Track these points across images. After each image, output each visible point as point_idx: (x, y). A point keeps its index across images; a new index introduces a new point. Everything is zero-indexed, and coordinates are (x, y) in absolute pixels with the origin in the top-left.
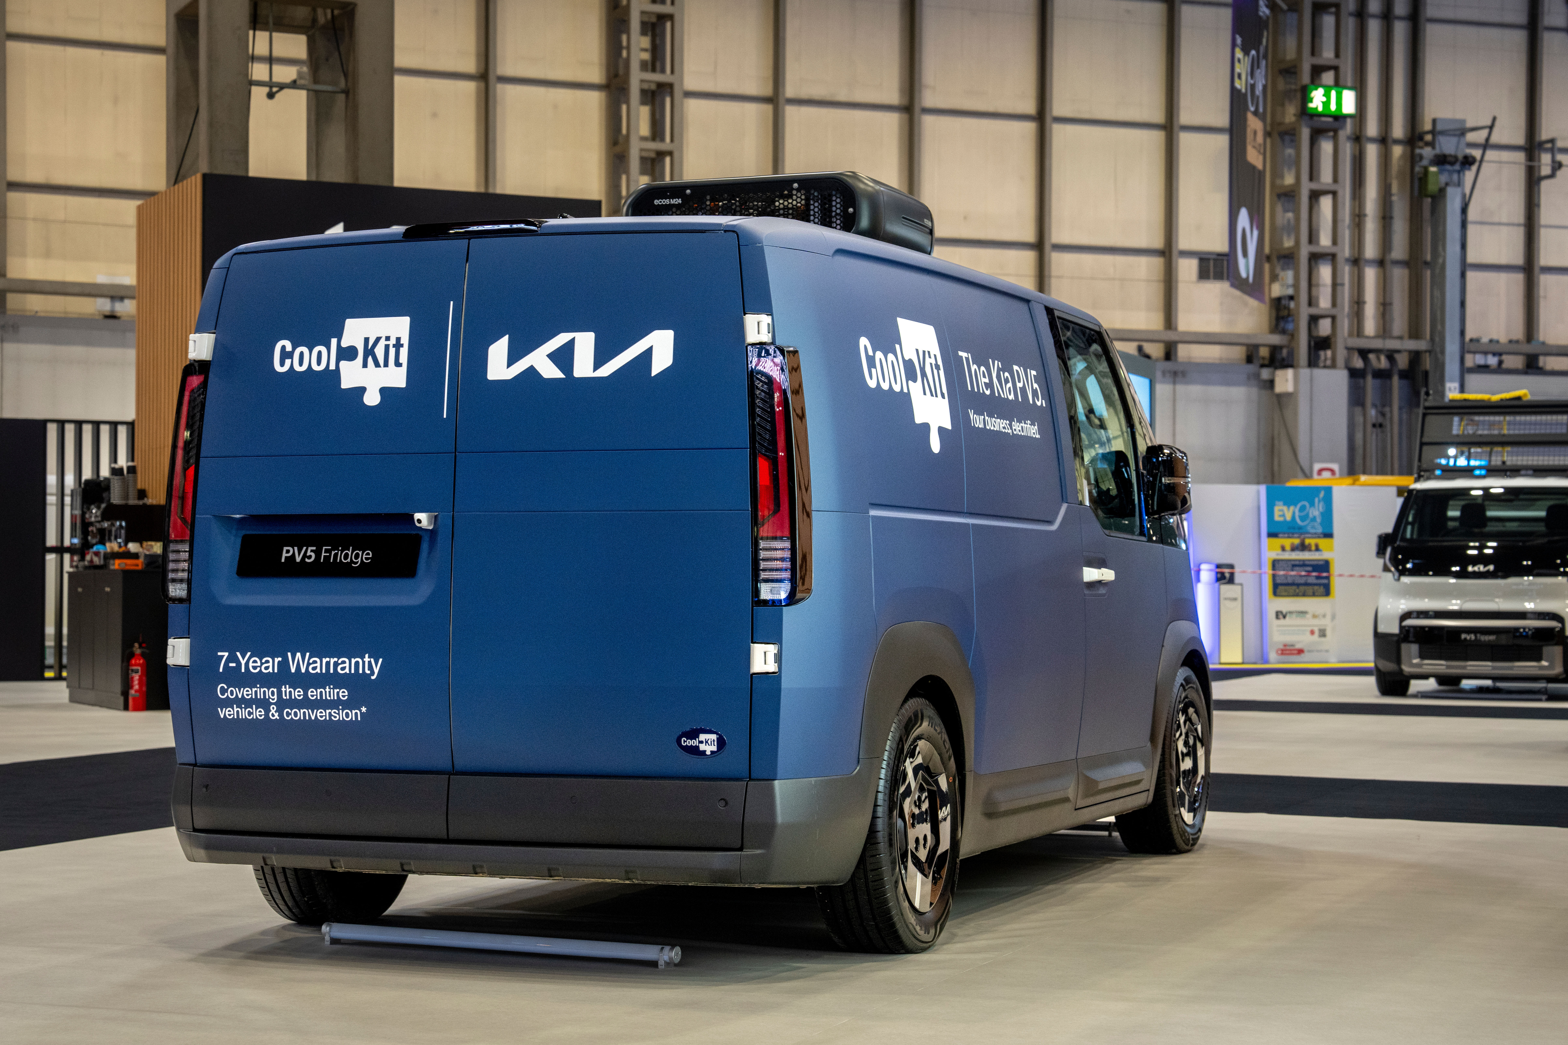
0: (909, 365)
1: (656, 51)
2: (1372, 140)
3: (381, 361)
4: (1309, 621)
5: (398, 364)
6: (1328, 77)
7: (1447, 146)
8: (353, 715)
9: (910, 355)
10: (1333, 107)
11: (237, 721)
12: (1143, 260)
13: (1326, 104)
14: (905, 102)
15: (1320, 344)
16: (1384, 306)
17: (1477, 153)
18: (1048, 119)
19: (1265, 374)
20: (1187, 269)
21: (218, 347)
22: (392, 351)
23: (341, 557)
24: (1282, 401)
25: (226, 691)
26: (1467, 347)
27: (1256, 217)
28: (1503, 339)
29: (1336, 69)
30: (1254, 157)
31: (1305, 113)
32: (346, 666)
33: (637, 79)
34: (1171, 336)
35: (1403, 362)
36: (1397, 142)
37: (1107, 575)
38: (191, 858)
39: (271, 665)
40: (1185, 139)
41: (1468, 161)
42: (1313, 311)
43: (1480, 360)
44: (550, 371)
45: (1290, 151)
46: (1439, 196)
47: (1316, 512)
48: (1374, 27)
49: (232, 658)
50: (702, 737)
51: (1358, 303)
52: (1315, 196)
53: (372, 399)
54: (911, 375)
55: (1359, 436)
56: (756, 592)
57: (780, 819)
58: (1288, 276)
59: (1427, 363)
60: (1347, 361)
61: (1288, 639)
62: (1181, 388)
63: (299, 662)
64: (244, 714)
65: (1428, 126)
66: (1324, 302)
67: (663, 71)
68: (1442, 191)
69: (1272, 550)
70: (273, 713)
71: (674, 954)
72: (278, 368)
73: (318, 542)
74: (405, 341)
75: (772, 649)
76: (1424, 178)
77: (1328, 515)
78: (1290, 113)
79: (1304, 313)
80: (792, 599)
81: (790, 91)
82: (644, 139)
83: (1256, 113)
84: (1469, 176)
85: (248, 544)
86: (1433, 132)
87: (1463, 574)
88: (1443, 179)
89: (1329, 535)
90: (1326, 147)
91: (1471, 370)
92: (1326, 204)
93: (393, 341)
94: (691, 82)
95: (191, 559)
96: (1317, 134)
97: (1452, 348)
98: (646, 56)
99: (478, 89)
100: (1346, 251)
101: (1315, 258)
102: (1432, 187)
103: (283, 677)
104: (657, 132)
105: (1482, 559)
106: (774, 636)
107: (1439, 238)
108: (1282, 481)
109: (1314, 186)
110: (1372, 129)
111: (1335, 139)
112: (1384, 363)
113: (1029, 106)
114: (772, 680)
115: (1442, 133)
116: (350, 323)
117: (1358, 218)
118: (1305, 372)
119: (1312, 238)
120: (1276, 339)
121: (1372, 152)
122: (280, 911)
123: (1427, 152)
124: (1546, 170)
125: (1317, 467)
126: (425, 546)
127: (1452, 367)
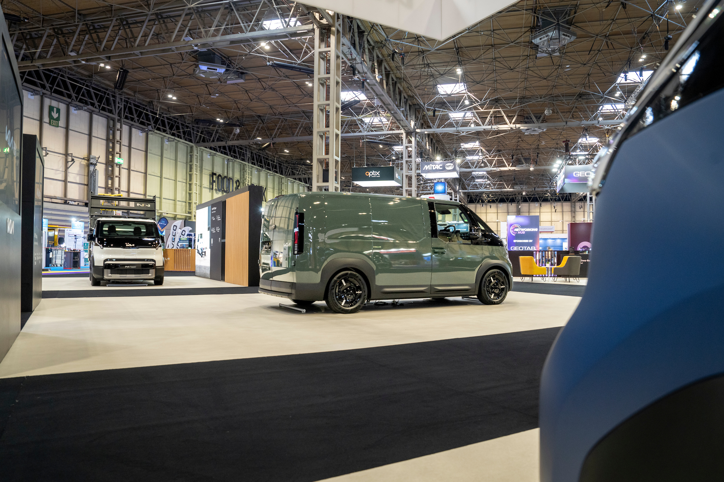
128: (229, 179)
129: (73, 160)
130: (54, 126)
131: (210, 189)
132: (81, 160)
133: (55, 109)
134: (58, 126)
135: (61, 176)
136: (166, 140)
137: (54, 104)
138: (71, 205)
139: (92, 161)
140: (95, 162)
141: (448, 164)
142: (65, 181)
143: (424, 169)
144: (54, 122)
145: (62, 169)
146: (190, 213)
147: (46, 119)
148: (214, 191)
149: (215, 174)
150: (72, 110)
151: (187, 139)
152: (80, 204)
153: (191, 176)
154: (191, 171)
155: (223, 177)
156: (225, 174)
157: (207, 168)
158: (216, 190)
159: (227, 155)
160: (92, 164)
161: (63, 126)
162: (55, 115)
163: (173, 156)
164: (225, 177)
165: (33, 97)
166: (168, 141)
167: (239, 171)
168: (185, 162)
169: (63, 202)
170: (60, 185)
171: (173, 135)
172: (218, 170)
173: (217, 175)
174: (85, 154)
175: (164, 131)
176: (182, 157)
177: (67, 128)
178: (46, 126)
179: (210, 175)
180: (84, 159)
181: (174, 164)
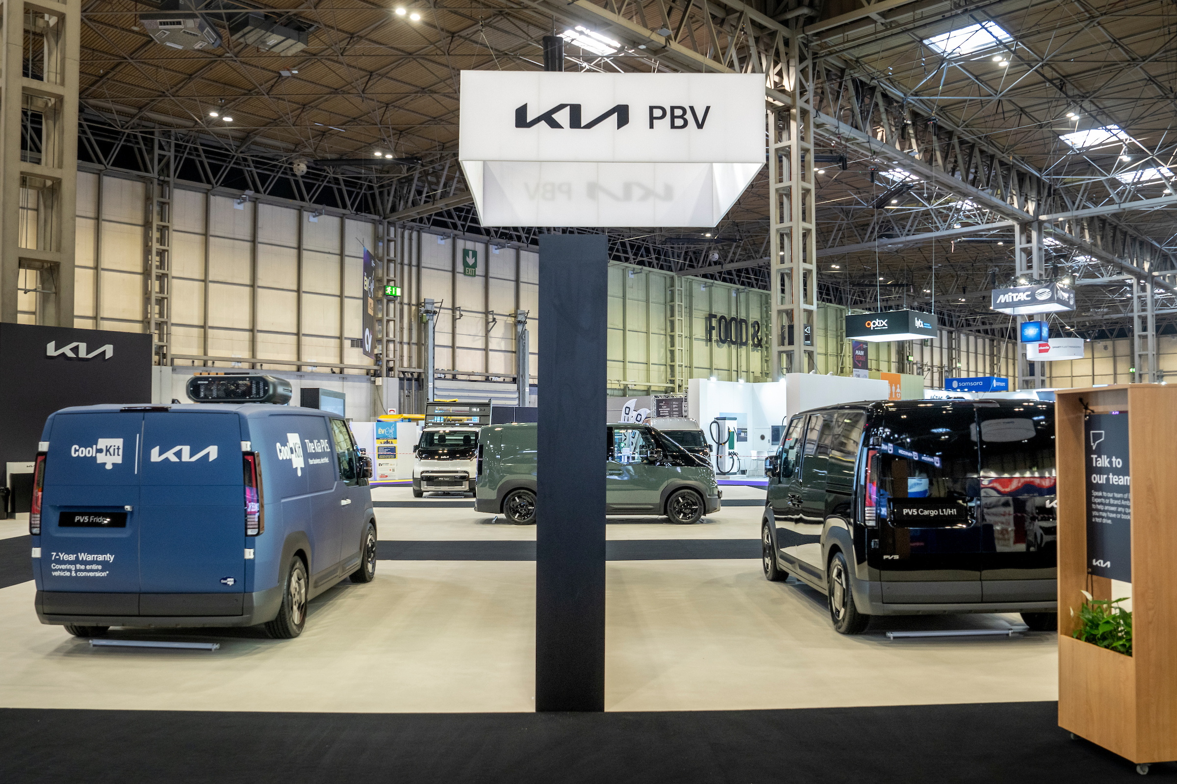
0: (291, 449)
1: (162, 262)
2: (406, 304)
3: (112, 453)
4: (389, 467)
5: (118, 455)
6: (392, 283)
7: (429, 307)
8: (104, 574)
9: (292, 446)
10: (394, 293)
11: (59, 577)
12: (333, 340)
13: (391, 292)
14: (252, 284)
15: (390, 369)
16: (410, 357)
17: (438, 310)
18: (301, 292)
19: (373, 379)
20: (347, 343)
21: (50, 447)
22: (116, 451)
23: (98, 520)
24: (378, 388)
25: (53, 566)
26: (435, 371)
27: (372, 331)
28: (446, 369)
29: (394, 281)
30: (371, 312)
31: (385, 294)
32: (101, 558)
33: (154, 272)
34: (342, 366)
35: (415, 375)
36: (413, 305)
37: (348, 501)
38: (43, 623)
39: (72, 557)
40: (347, 301)
41: (435, 313)
42: (388, 359)
43: (439, 375)
44: (174, 459)
45: (380, 306)
46: (426, 323)
47: (391, 431)
48: (406, 268)
49: (57, 555)
50: (229, 579)
51: (402, 356)
52: (388, 321)
53: (109, 467)
54: (292, 453)
55: (402, 399)
56: (246, 532)
57: (255, 604)
58: (380, 347)
59: (423, 376)
60: (398, 375)
61: (383, 472)
62: (345, 383)
63: (83, 556)
64: (62, 574)
65: (423, 301)
66: (391, 356)
67: (164, 269)
68: (427, 321)
69: (378, 443)
70: (74, 574)
71: (216, 646)
72: (73, 455)
73: (89, 515)
74: (121, 447)
75: (252, 551)
76: (422, 317)
77: (395, 432)
78: (380, 294)
79: (385, 359)
80: (258, 534)
81: (211, 278)
82: (157, 293)
83: (371, 297)
84: (435, 317)
85: (62, 515)
86: (424, 303)
87: (439, 459)
88: (428, 318)
89: (395, 439)
90: (392, 305)
91: (436, 379)
92: (392, 323)
93: (116, 447)
94: (174, 274)
95: (41, 521)
96: (389, 301)
97: (431, 372)
98: (158, 264)
99: (94, 273)
100: (398, 339)
101: (388, 341)
102: (424, 320)
103: (77, 561)
104: (162, 290)
105: (443, 454)
106: (252, 546)
107: (426, 337)
108: (378, 416)
109: (388, 318)
110: (406, 300)
111: (394, 303)
112: (410, 376)
113: (295, 287)
114: (252, 561)
115: (427, 303)
116: (100, 440)
117: (402, 329)
118: (385, 378)
119: (387, 335)
120: (376, 368)
121: (406, 308)
122: (71, 633)
123: (422, 309)
124: (458, 317)
125: (389, 409)
126: (129, 517)
127: (431, 378)
128: (740, 322)
129: (494, 320)
130: (470, 275)
131: (706, 340)
132: (506, 318)
133: (471, 253)
134: (475, 275)
135: (480, 344)
136: (631, 272)
137: (470, 245)
138: (494, 382)
139: (520, 318)
140: (523, 320)
141: (1040, 291)
142: (486, 350)
143: (998, 302)
144: (470, 269)
145: (482, 333)
146: (672, 382)
147: (460, 268)
148: (714, 344)
149: (715, 316)
150: (493, 250)
151: (665, 267)
152: (507, 379)
153: (672, 323)
154: (672, 315)
155: (728, 319)
156: (733, 314)
157: (700, 307)
158: (717, 341)
159: (735, 283)
160: (519, 322)
161: (481, 274)
162: (470, 261)
163: (642, 295)
164: (733, 319)
165: (443, 242)
166: (634, 273)
167: (759, 305)
168: (663, 301)
169: (483, 378)
170: (480, 354)
171: (641, 263)
172: (720, 309)
173: (718, 317)
174: (511, 309)
175: (627, 260)
176: (657, 294)
177: (486, 276)
178: (459, 277)
179: (706, 318)
180: (510, 315)
181: (645, 308)
